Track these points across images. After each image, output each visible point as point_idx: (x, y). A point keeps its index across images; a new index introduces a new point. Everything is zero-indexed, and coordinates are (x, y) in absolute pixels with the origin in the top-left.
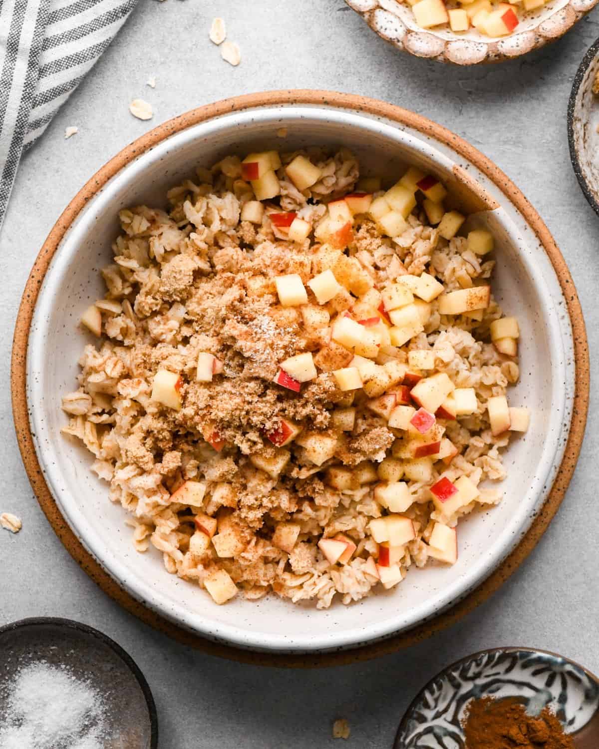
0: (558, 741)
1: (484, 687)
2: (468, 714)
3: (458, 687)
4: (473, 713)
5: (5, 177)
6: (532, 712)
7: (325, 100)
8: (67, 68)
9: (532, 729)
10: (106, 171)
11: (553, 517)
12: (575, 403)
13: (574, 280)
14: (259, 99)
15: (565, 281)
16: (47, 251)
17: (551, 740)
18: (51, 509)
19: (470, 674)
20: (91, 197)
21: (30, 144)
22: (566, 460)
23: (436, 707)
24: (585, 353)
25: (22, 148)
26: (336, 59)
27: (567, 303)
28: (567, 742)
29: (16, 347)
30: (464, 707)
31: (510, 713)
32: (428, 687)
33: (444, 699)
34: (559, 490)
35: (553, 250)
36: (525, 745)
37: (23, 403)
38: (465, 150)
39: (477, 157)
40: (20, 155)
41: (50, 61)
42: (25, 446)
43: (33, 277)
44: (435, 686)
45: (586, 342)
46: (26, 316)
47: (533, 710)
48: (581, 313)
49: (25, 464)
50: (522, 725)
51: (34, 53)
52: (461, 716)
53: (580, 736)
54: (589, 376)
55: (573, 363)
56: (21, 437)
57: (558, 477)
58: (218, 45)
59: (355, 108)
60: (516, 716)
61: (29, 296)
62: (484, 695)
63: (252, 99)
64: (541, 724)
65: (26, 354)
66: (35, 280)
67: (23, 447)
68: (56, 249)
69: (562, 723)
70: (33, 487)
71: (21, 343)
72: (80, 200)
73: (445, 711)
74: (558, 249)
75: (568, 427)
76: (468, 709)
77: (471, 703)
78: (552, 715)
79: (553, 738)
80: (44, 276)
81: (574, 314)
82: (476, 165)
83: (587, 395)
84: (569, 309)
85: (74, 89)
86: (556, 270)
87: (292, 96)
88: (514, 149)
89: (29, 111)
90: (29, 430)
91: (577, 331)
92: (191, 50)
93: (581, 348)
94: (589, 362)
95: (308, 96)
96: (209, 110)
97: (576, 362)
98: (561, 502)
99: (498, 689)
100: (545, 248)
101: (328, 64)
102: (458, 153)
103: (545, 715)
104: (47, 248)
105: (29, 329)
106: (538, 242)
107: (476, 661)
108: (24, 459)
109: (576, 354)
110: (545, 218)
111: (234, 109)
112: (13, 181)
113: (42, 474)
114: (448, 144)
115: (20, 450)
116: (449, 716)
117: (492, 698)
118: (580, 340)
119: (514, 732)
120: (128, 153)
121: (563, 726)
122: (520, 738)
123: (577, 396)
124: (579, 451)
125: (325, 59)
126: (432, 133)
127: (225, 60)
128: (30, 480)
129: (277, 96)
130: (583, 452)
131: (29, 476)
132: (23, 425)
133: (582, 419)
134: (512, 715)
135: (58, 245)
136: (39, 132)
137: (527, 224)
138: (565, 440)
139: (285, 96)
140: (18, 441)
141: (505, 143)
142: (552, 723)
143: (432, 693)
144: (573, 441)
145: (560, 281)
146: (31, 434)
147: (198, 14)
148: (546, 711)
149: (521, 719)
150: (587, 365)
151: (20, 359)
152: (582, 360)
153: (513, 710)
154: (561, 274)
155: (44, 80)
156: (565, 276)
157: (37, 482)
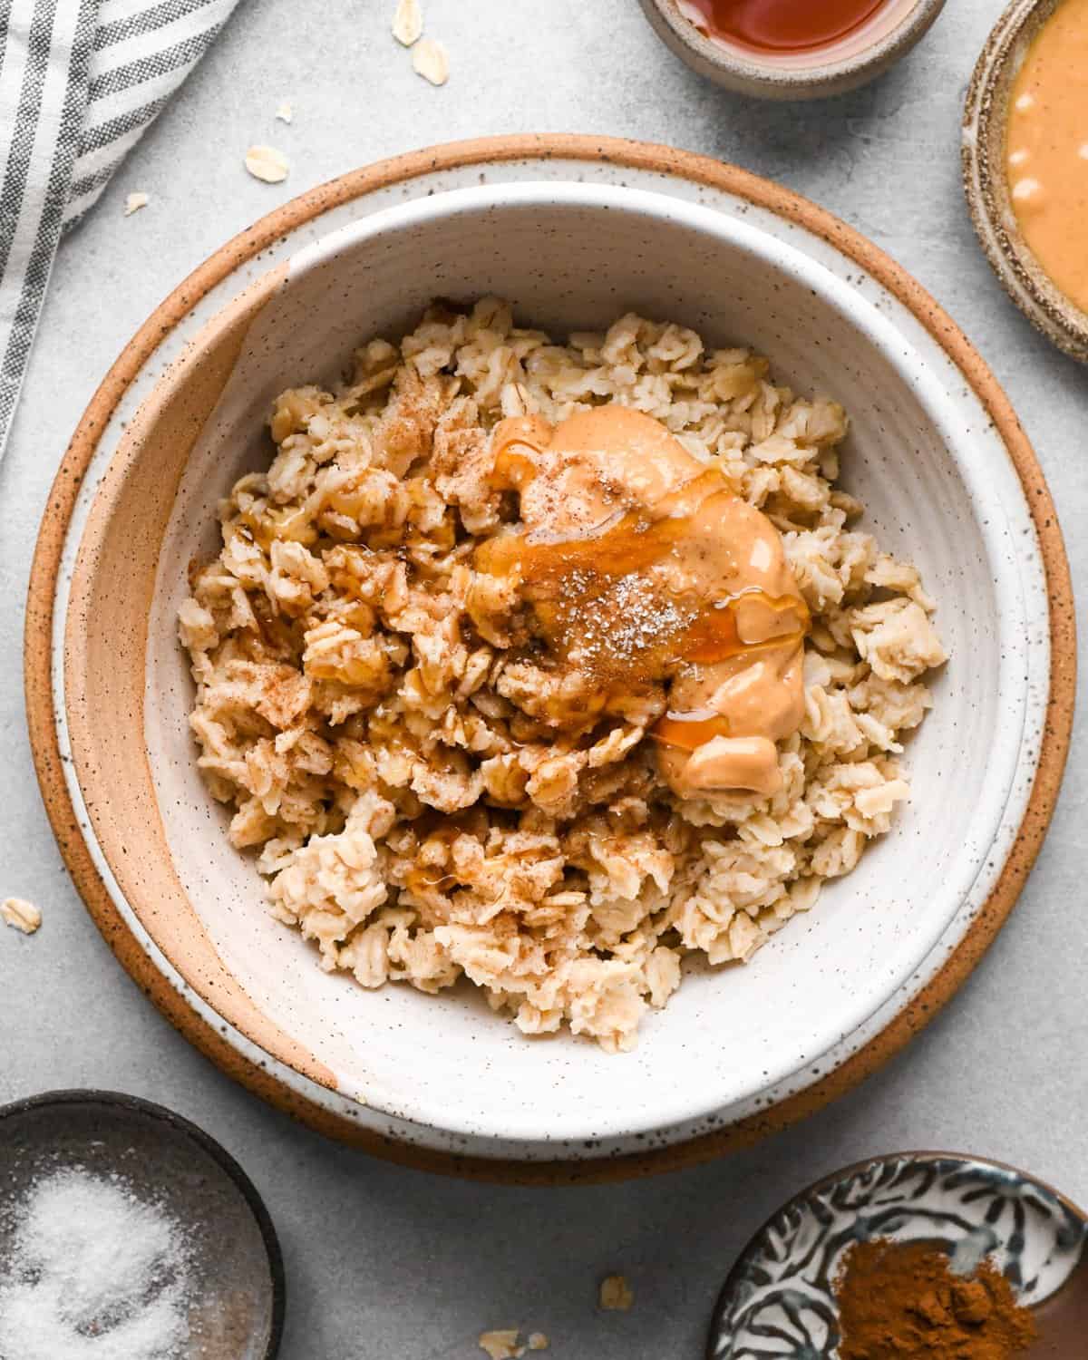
0: (1005, 1319)
1: (875, 1222)
2: (845, 1269)
3: (827, 1221)
4: (851, 1263)
5: (30, 281)
6: (961, 1268)
7: (603, 153)
8: (140, 82)
9: (960, 1298)
10: (201, 279)
11: (1005, 920)
12: (1049, 714)
13: (1051, 489)
15: (1035, 493)
16: (91, 425)
17: (993, 1318)
18: (95, 894)
19: (851, 1199)
20: (174, 326)
21: (74, 221)
22: (1032, 816)
23: (787, 1257)
24: (1069, 623)
25: (60, 229)
26: (624, 75)
27: (1038, 532)
28: (1024, 1322)
29: (33, 597)
30: (837, 1257)
31: (920, 1269)
32: (775, 1222)
33: (803, 1242)
34: (1017, 871)
35: (1015, 434)
36: (947, 1327)
37: (45, 701)
38: (857, 248)
39: (879, 262)
40: (56, 242)
41: (109, 70)
42: (49, 780)
43: (65, 471)
44: (786, 1220)
45: (1072, 603)
46: (54, 541)
47: (963, 1263)
48: (1063, 549)
49: (48, 811)
50: (942, 1291)
51: (80, 55)
52: (833, 1273)
53: (1045, 1311)
54: (1076, 664)
55: (1047, 641)
56: (42, 763)
57: (1015, 847)
58: (407, 47)
59: (657, 169)
60: (932, 1274)
61: (57, 506)
62: (875, 1237)
63: (469, 151)
64: (975, 1290)
65: (51, 612)
66: (70, 477)
67: (45, 780)
68: (109, 420)
69: (1014, 1288)
70: (63, 854)
71: (43, 592)
72: (154, 331)
73: (805, 1263)
75: (1036, 756)
76: (844, 1261)
77: (851, 1250)
78: (996, 1273)
79: (997, 1314)
80: (85, 470)
81: (1051, 552)
83: (1070, 700)
84: (1041, 542)
85: (152, 119)
86: (1019, 471)
87: (542, 145)
88: (944, 247)
89: (71, 162)
90: (57, 751)
91: (1057, 584)
92: (358, 55)
93: (1061, 615)
94: (1074, 639)
95: (572, 147)
97: (1052, 638)
98: (1020, 893)
99: (899, 1226)
100: (1001, 431)
101: (609, 84)
102: (845, 254)
103: (983, 1274)
104: (92, 418)
105: (57, 566)
106: (987, 420)
107: (861, 1176)
108: (47, 802)
109: (1053, 625)
110: (1001, 377)
111: (436, 168)
112: (45, 289)
113: (79, 832)
114: (826, 238)
115: (41, 785)
116: (811, 1272)
117: (889, 1241)
118: (1060, 600)
119: (928, 1303)
120: (242, 245)
121: (1016, 1292)
122: (939, 1314)
123: (1052, 702)
124: (1055, 801)
125: (604, 75)
126: (797, 216)
127: (420, 75)
128: (58, 841)
129: (516, 145)
130: (1061, 805)
131: (56, 835)
132: (45, 742)
133: (1062, 743)
134: (923, 1272)
135: (111, 412)
136: (91, 198)
137: (968, 386)
138: (1030, 780)
139: (531, 145)
140: (37, 769)
141: (929, 234)
142: (998, 1286)
143: (782, 1232)
144: (1044, 784)
145: (1027, 492)
146: (60, 757)
148: (985, 1266)
149: (940, 1280)
150: (1071, 645)
151: (40, 621)
152: (1063, 637)
153: (926, 1262)
154: (1029, 479)
155: (97, 105)
156: (1036, 483)
157: (71, 845)
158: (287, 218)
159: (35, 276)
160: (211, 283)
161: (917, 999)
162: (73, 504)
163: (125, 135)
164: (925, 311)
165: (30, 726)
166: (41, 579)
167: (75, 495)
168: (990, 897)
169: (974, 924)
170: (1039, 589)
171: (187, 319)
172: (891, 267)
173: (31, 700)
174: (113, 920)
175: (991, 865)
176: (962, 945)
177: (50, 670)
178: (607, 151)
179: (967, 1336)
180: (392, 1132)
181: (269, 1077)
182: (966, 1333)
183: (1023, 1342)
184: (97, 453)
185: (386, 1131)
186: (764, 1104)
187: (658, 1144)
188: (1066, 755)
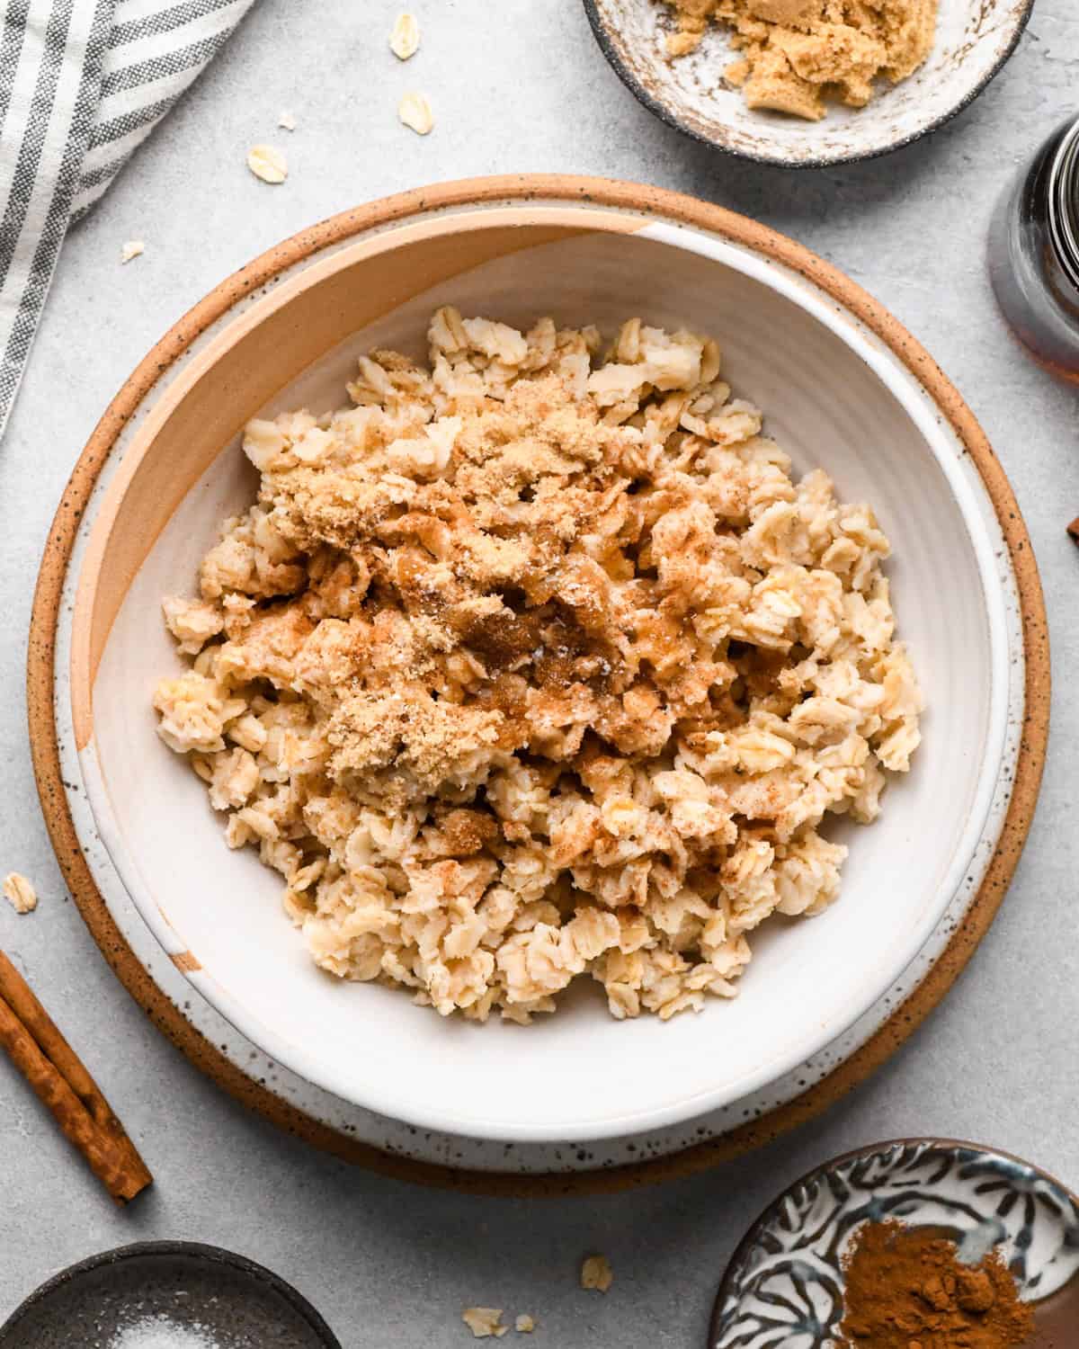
0: (1007, 1311)
1: (889, 1204)
2: (855, 1246)
3: (843, 1197)
4: (864, 1247)
5: (36, 269)
6: (968, 1257)
8: (151, 80)
9: (964, 1285)
10: (196, 318)
11: (985, 933)
12: (1024, 731)
13: (1024, 513)
14: (467, 190)
15: (1008, 517)
16: (91, 460)
17: (994, 1309)
18: (97, 916)
19: (868, 1178)
20: (170, 364)
21: (80, 212)
22: (1010, 832)
23: (800, 1228)
24: (1043, 642)
25: (67, 219)
26: (604, 122)
27: (1012, 555)
28: (1024, 1316)
29: (36, 629)
30: (849, 1235)
31: (929, 1254)
32: (793, 1192)
33: (817, 1216)
34: (995, 884)
35: (987, 460)
36: (949, 1314)
37: (47, 729)
38: (832, 282)
39: (853, 295)
40: (63, 231)
41: (120, 68)
42: (52, 805)
43: (66, 505)
44: (804, 1190)
45: (1045, 623)
46: (55, 574)
47: (968, 1254)
48: (1036, 571)
49: (51, 836)
50: (947, 1277)
51: (95, 51)
52: (843, 1249)
53: (1046, 1307)
54: (1050, 682)
55: (1021, 661)
56: (45, 790)
57: (993, 861)
60: (939, 1261)
61: (59, 539)
62: (888, 1218)
63: (454, 192)
64: (981, 1279)
65: (53, 642)
66: (70, 511)
67: (47, 806)
68: (108, 455)
69: (1018, 1282)
70: (66, 878)
71: (45, 624)
72: (151, 369)
73: (817, 1237)
74: (996, 459)
75: (1013, 773)
76: (855, 1238)
77: (863, 1229)
78: (1002, 1266)
79: (999, 1305)
80: (85, 503)
81: (1024, 574)
82: (851, 310)
83: (1045, 718)
84: (1014, 564)
85: (161, 117)
86: (992, 495)
87: (527, 186)
88: (916, 284)
89: (82, 154)
90: (60, 777)
91: (1029, 605)
92: (346, 106)
93: (1035, 635)
94: (1048, 659)
95: (554, 187)
96: (378, 211)
97: (1027, 658)
98: (998, 906)
99: (912, 1210)
100: (974, 457)
101: (589, 131)
102: (820, 287)
103: (988, 1265)
104: (92, 453)
105: (58, 598)
106: (961, 447)
108: (50, 827)
109: (1027, 645)
110: (973, 405)
111: (423, 208)
112: (50, 278)
113: (82, 855)
114: (802, 272)
115: (44, 811)
116: (822, 1246)
117: (901, 1224)
118: (1033, 620)
119: (932, 1286)
120: (237, 285)
121: (1019, 1287)
122: (942, 1299)
123: (1028, 719)
124: (1031, 816)
125: (584, 122)
126: (774, 252)
127: (405, 124)
128: (61, 866)
129: (500, 186)
130: (1038, 819)
131: (60, 859)
132: (48, 768)
133: (1037, 759)
134: (932, 1258)
135: (110, 448)
136: (97, 191)
137: (941, 414)
138: (1007, 796)
139: (516, 185)
140: (40, 795)
141: (901, 272)
142: (1002, 1279)
143: (798, 1203)
144: (1020, 799)
145: (1000, 515)
146: (62, 782)
147: (358, 43)
148: (991, 1257)
149: (946, 1267)
150: (1046, 664)
151: (43, 651)
152: (1037, 657)
153: (933, 1248)
154: (1001, 503)
155: (109, 102)
156: (1008, 507)
157: (74, 869)
158: (279, 258)
159: (41, 264)
160: (205, 321)
161: (900, 1011)
162: (73, 538)
163: (134, 131)
164: (899, 342)
165: (33, 753)
166: (43, 610)
167: (76, 528)
168: (970, 910)
169: (954, 937)
170: (1014, 609)
171: (183, 356)
172: (865, 300)
173: (34, 727)
174: (115, 942)
175: (970, 879)
176: (943, 957)
177: (52, 697)
178: (589, 190)
179: (967, 1324)
180: (389, 1147)
181: (268, 1094)
182: (966, 1320)
183: (1022, 1336)
184: (97, 487)
185: (383, 1145)
186: (752, 1115)
187: (649, 1154)
188: (1042, 771)
